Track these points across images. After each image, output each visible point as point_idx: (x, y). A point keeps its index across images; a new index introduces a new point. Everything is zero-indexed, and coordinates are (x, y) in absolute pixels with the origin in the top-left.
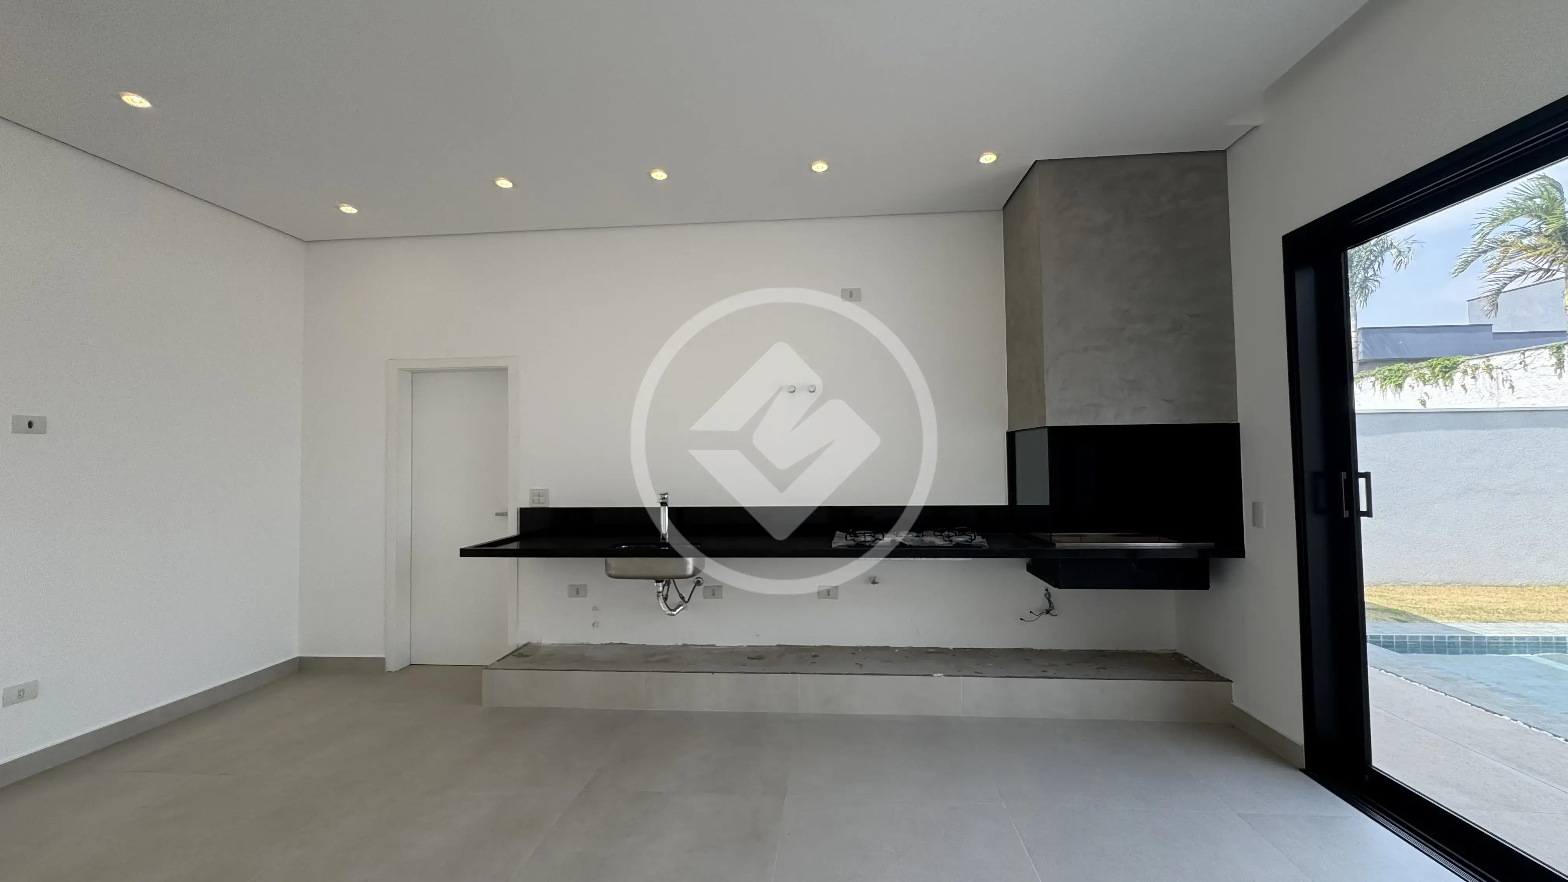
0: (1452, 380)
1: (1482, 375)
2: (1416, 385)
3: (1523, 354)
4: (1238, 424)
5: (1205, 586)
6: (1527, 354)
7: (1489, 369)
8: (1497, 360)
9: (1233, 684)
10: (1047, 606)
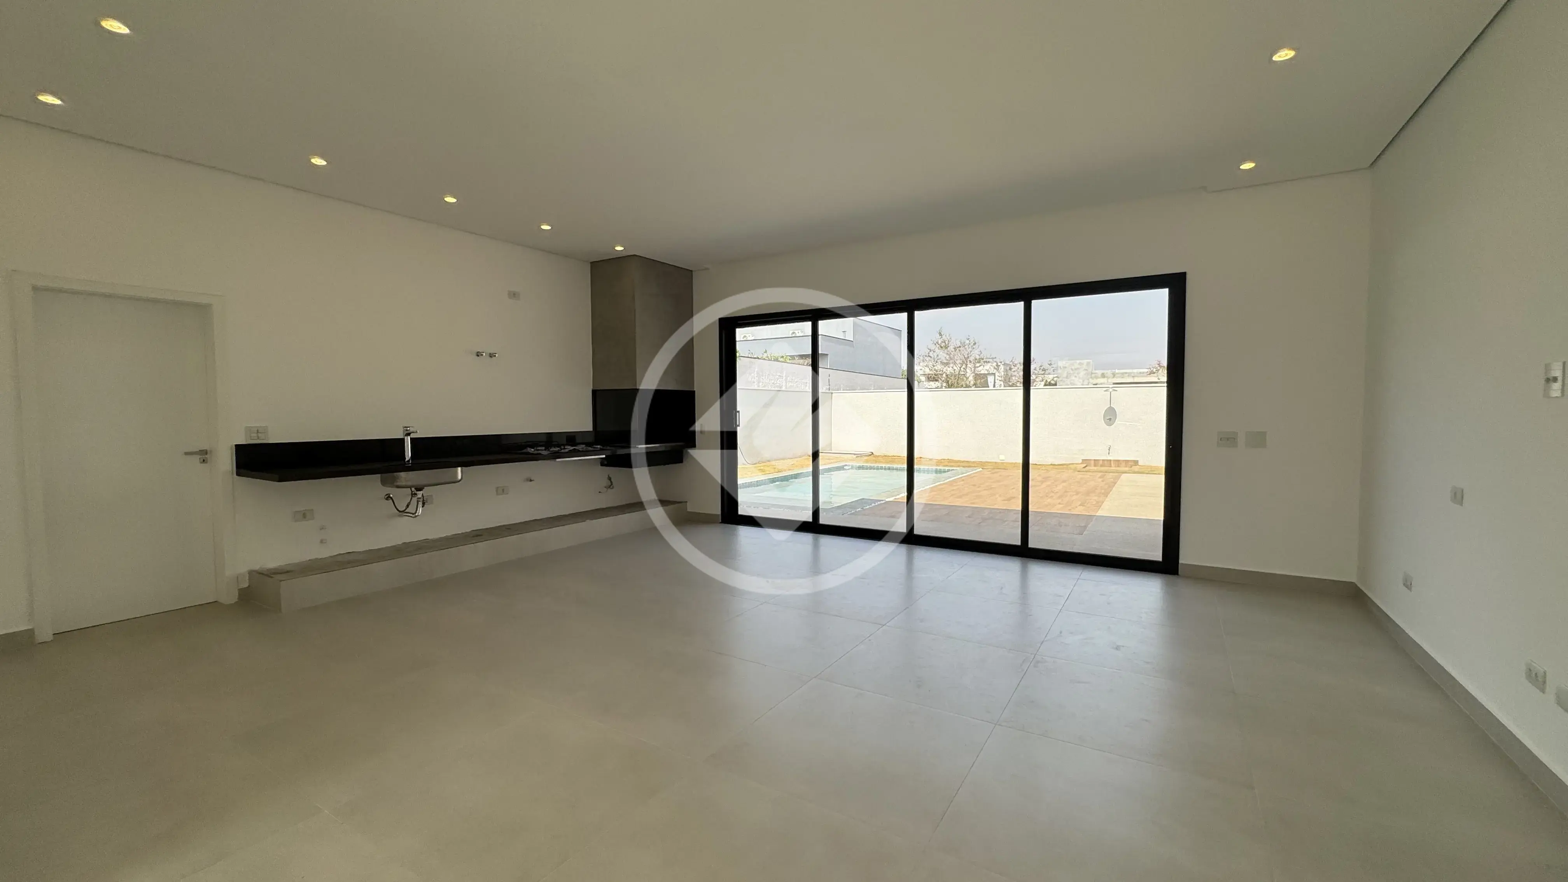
4: (694, 392)
5: (681, 461)
9: (688, 503)
10: (610, 484)
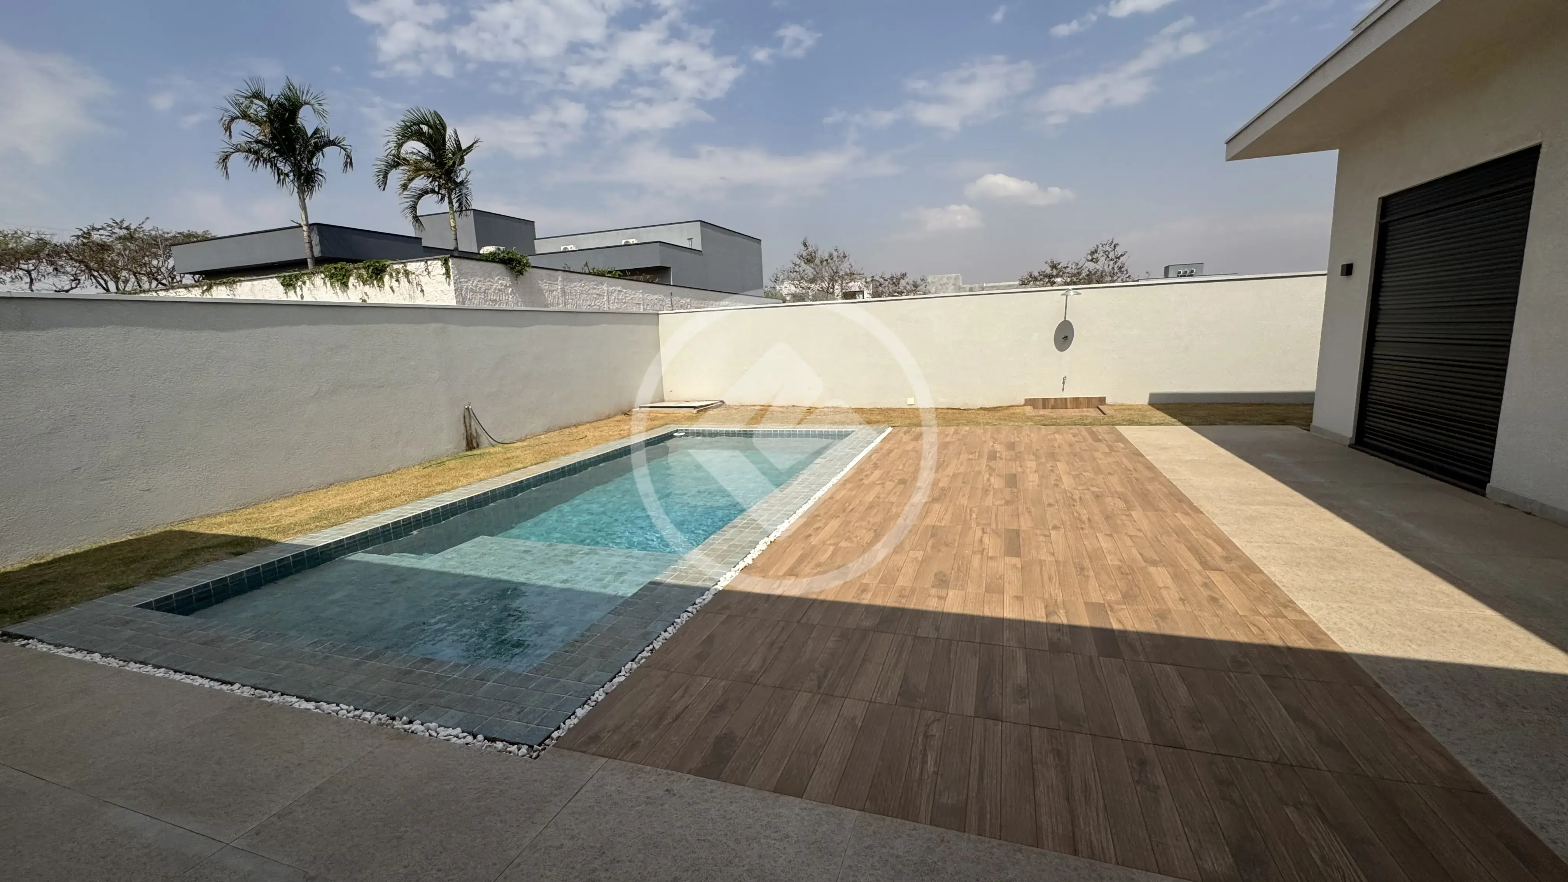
0: (383, 282)
1: (403, 280)
2: (357, 284)
3: (426, 262)
6: (429, 263)
7: (407, 273)
8: (412, 266)
